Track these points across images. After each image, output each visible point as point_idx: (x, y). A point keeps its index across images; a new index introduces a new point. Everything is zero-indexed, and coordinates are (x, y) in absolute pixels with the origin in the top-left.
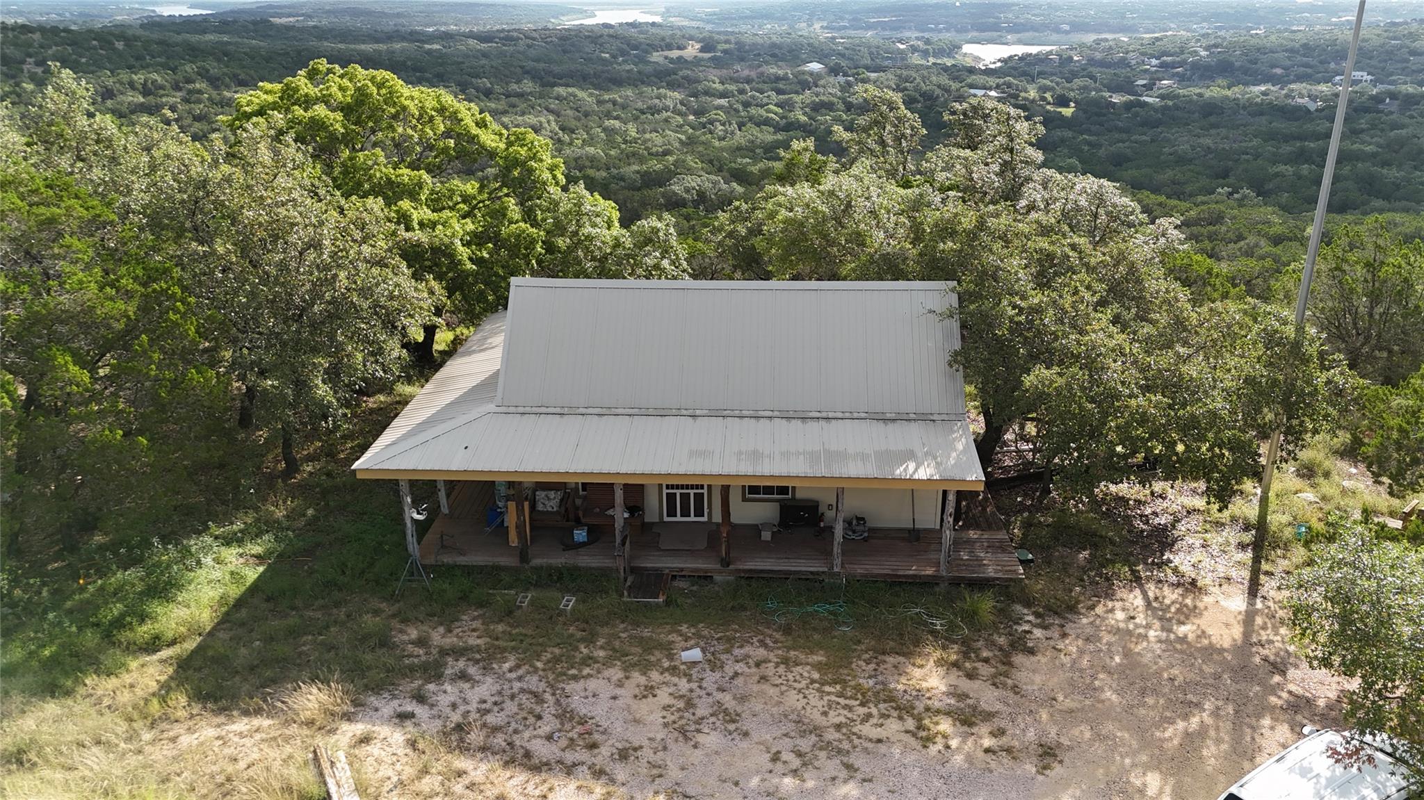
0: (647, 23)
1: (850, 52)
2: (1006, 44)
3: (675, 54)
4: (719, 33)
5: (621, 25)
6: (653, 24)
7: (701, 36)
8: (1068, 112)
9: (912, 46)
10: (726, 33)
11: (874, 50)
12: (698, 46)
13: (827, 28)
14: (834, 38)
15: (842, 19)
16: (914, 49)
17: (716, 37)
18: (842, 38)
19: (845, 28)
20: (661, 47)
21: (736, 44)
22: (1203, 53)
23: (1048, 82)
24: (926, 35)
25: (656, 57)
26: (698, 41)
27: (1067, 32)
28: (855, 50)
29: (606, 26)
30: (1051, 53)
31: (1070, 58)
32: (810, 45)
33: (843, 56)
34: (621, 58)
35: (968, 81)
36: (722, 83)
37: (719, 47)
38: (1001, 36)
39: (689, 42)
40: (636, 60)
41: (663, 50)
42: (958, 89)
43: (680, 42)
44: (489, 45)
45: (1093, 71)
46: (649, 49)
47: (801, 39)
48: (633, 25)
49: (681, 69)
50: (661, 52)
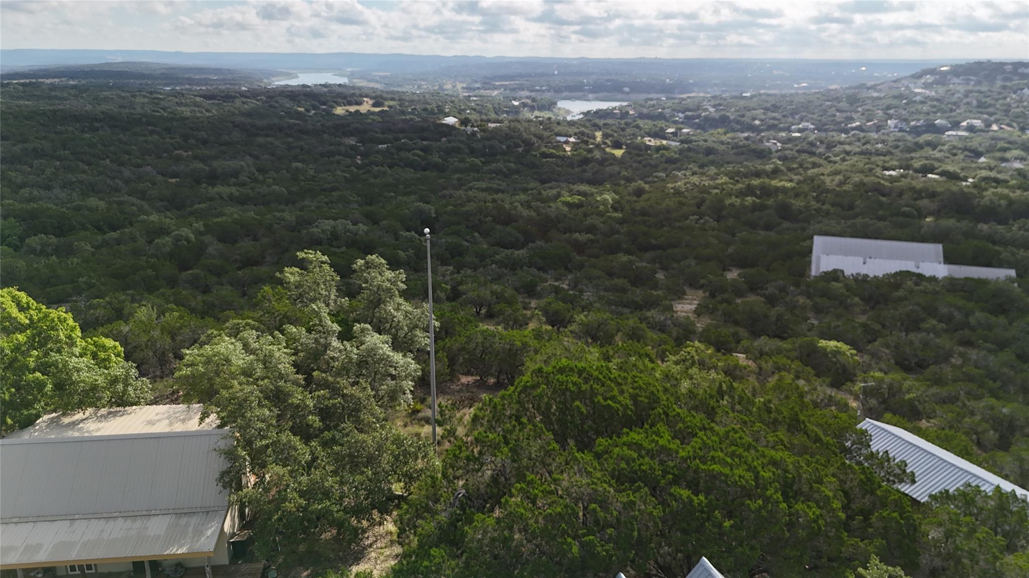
0: (335, 85)
1: (480, 107)
2: (588, 100)
3: (352, 109)
4: (388, 93)
5: (316, 85)
6: (340, 85)
7: (374, 95)
8: (618, 153)
9: (523, 103)
10: (393, 92)
11: (496, 106)
12: (371, 102)
13: (466, 88)
14: (470, 96)
15: (476, 82)
16: (524, 105)
17: (385, 95)
18: (475, 96)
19: (478, 88)
20: (343, 103)
21: (400, 100)
22: (712, 110)
23: (609, 131)
24: (533, 95)
25: (339, 111)
26: (371, 98)
27: (628, 93)
28: (483, 106)
29: (304, 86)
30: (615, 108)
31: (627, 113)
32: (452, 102)
33: (475, 110)
34: (313, 112)
35: (556, 130)
36: (383, 134)
37: (386, 103)
38: (585, 96)
39: (365, 99)
40: (324, 113)
41: (345, 105)
42: (548, 137)
43: (358, 99)
44: (213, 101)
45: (640, 122)
46: (335, 105)
47: (446, 97)
48: (325, 86)
49: (353, 123)
50: (344, 107)
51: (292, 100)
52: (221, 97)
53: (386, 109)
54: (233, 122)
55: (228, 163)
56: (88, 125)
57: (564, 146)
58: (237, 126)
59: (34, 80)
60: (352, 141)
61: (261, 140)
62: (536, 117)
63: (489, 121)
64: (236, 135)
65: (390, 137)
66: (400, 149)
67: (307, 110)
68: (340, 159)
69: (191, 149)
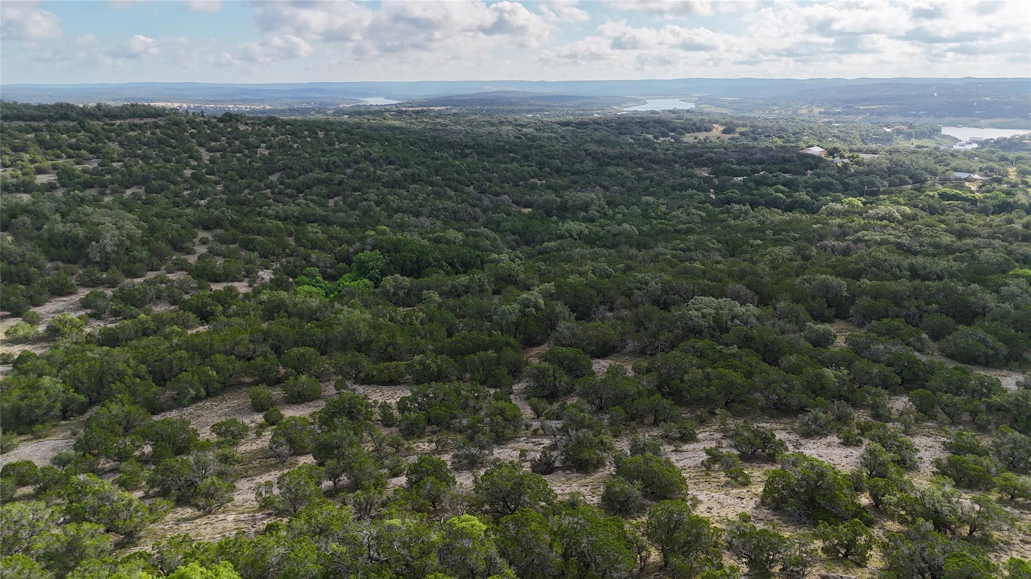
0: (683, 111)
1: (844, 134)
2: (980, 127)
3: (701, 136)
4: (738, 119)
5: (664, 111)
6: (688, 111)
7: (724, 121)
9: (897, 130)
10: (743, 118)
11: (864, 133)
12: (721, 128)
13: (825, 113)
14: (830, 122)
16: (899, 132)
17: (735, 121)
18: (837, 122)
19: (840, 113)
20: (692, 129)
21: (751, 127)
24: (910, 120)
25: (688, 138)
26: (721, 125)
28: (848, 133)
29: (653, 112)
32: (810, 128)
33: (838, 137)
34: (662, 139)
35: (951, 164)
36: (739, 164)
37: (737, 130)
38: (975, 121)
39: (715, 125)
40: (673, 140)
41: (693, 132)
42: (944, 173)
43: (707, 125)
44: (568, 128)
46: (684, 132)
47: (803, 123)
48: (673, 112)
49: (706, 153)
50: (692, 134)
51: (641, 126)
52: (576, 124)
53: (737, 135)
54: (586, 150)
55: (580, 194)
56: (459, 151)
57: (967, 184)
58: (590, 155)
59: (425, 108)
60: (704, 173)
61: (612, 169)
63: (860, 151)
64: (588, 164)
65: (748, 168)
66: (759, 183)
67: (656, 138)
68: (694, 194)
69: (545, 177)
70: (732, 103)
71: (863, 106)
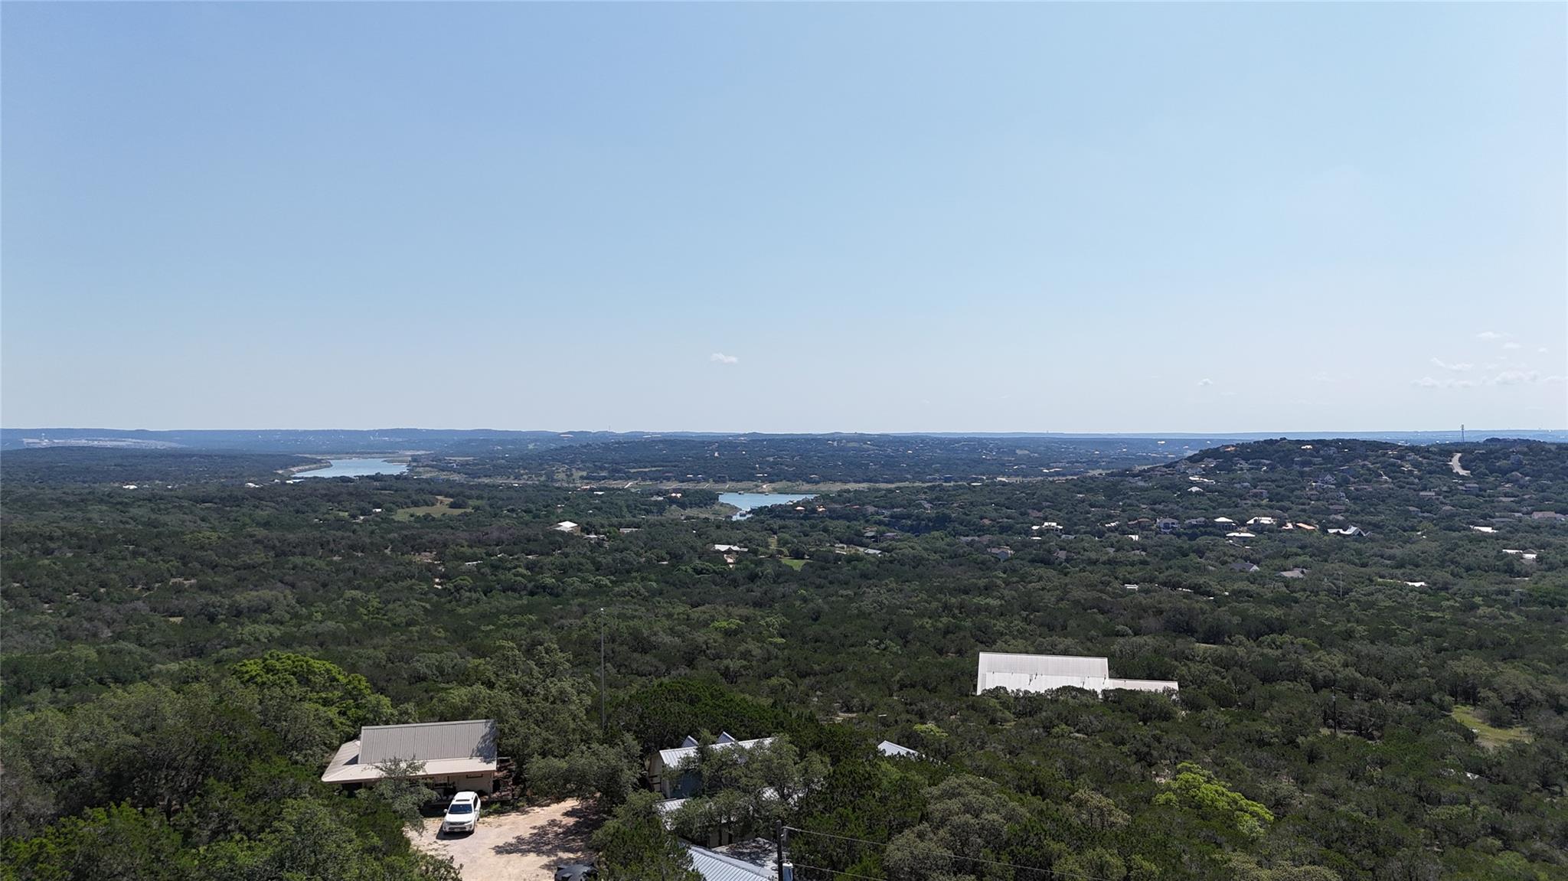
0: (390, 476)
1: (608, 503)
2: (762, 492)
3: (420, 512)
4: (471, 488)
5: (361, 478)
6: (398, 478)
7: (450, 490)
8: (797, 565)
10: (478, 487)
11: (630, 502)
12: (447, 502)
13: (586, 478)
14: (592, 490)
15: (602, 468)
16: (673, 501)
17: (467, 490)
19: (604, 478)
20: (406, 504)
21: (489, 498)
22: (928, 506)
23: (787, 536)
24: (685, 486)
25: (401, 515)
26: (447, 496)
27: (817, 483)
29: (345, 480)
30: (798, 504)
31: (814, 511)
32: (567, 499)
33: (600, 509)
34: (362, 518)
35: (714, 536)
36: (470, 546)
37: (470, 502)
38: (757, 486)
39: (439, 497)
40: (379, 519)
41: (408, 507)
43: (428, 497)
44: (207, 506)
45: (831, 524)
46: (393, 506)
47: (558, 492)
48: (377, 478)
49: (427, 534)
50: (407, 510)
51: (329, 501)
53: (469, 510)
55: (254, 593)
57: (725, 557)
60: (426, 558)
61: (296, 560)
62: (688, 518)
63: (620, 525)
64: (259, 556)
65: (480, 551)
66: (494, 567)
67: (354, 517)
68: (413, 585)
69: (193, 576)
70: (463, 465)
71: (634, 468)
